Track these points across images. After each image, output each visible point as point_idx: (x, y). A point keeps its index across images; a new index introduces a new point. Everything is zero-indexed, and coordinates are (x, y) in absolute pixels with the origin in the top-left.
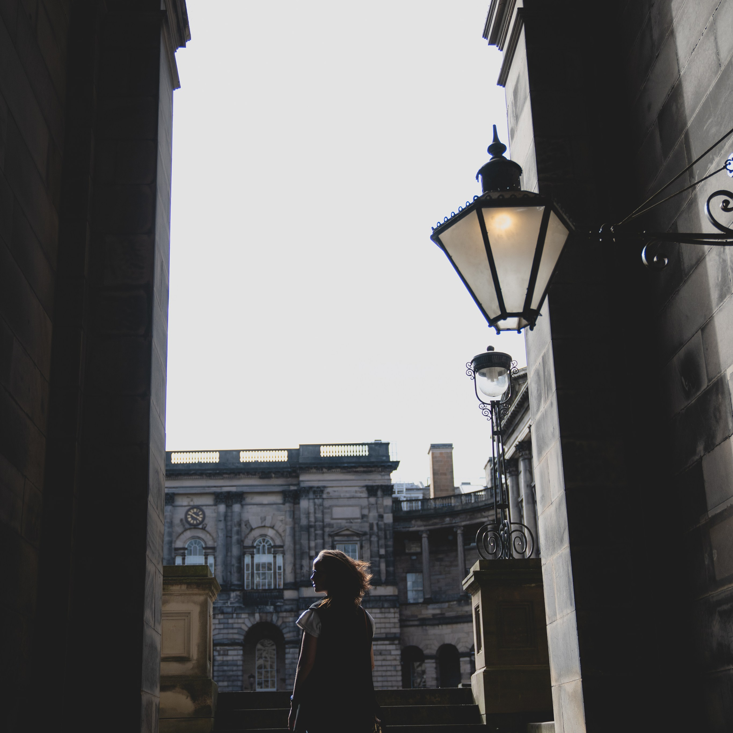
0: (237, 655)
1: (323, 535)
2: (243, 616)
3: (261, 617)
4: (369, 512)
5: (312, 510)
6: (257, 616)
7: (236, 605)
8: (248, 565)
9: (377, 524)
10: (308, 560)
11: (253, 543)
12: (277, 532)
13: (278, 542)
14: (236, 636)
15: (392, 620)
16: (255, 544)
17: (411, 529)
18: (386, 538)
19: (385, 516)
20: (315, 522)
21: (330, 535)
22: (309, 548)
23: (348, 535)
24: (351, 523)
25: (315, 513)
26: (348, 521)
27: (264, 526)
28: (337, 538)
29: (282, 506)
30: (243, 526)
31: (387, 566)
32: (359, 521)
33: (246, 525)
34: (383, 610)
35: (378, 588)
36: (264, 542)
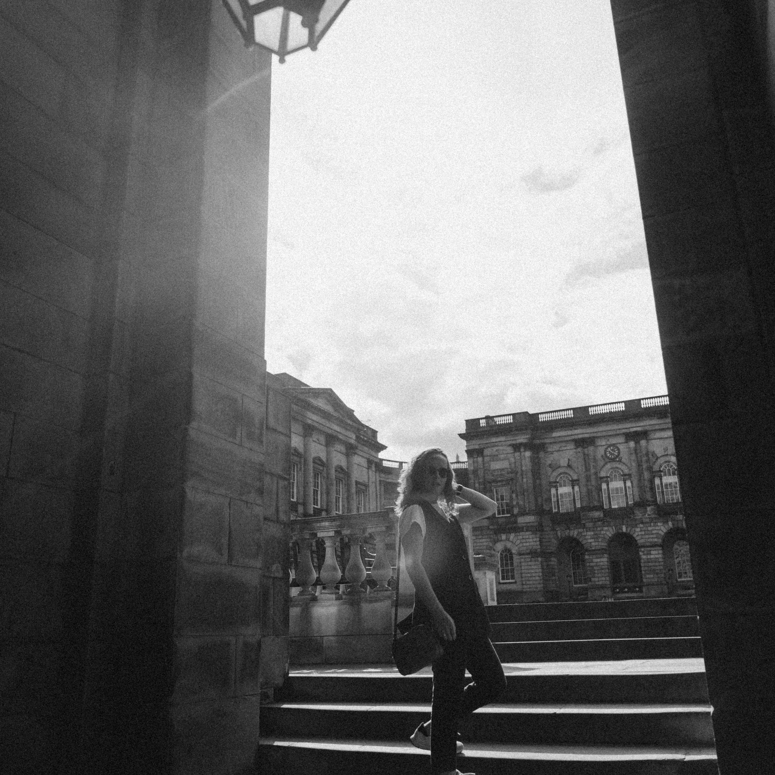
0: (658, 554)
2: (659, 524)
3: (673, 525)
6: (670, 523)
7: (653, 516)
8: (658, 485)
11: (660, 468)
14: (656, 540)
16: (662, 469)
27: (667, 455)
30: (650, 456)
33: (652, 455)
36: (668, 467)
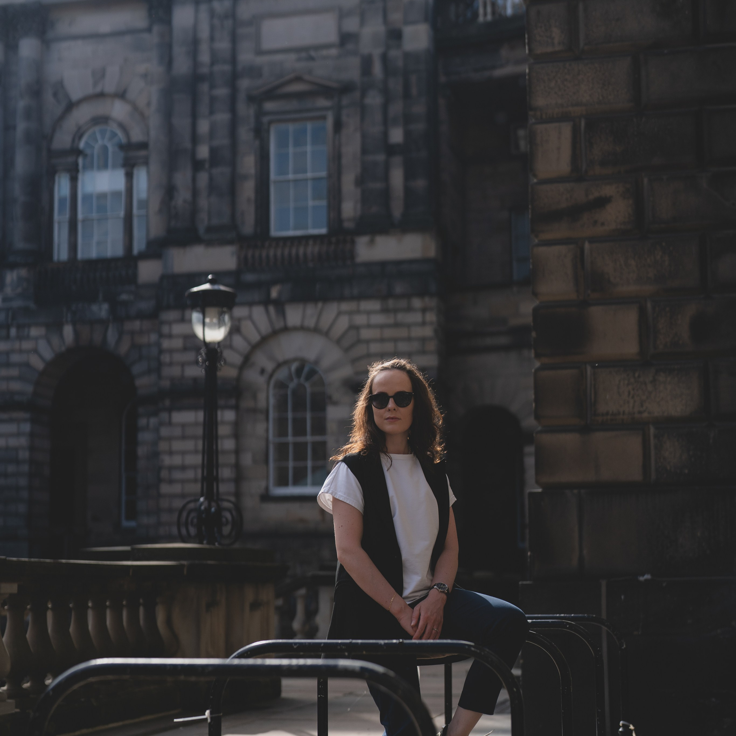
0: (18, 435)
1: (233, 99)
2: (34, 332)
3: (77, 334)
4: (362, 23)
5: (204, 33)
6: (68, 331)
7: (17, 304)
8: (62, 201)
9: (384, 58)
10: (189, 173)
11: (73, 140)
12: (135, 108)
13: (137, 136)
14: (16, 386)
15: (418, 332)
16: (82, 145)
17: (499, 73)
18: (407, 95)
19: (408, 31)
20: (213, 63)
21: (251, 99)
22: (195, 139)
23: (299, 96)
24: (312, 59)
25: (212, 39)
26: (303, 55)
27: (101, 95)
28: (269, 106)
29: (146, 36)
30: (48, 97)
31: (409, 176)
32: (334, 52)
33: (55, 95)
34: (391, 303)
35: (380, 240)
36: (103, 137)
